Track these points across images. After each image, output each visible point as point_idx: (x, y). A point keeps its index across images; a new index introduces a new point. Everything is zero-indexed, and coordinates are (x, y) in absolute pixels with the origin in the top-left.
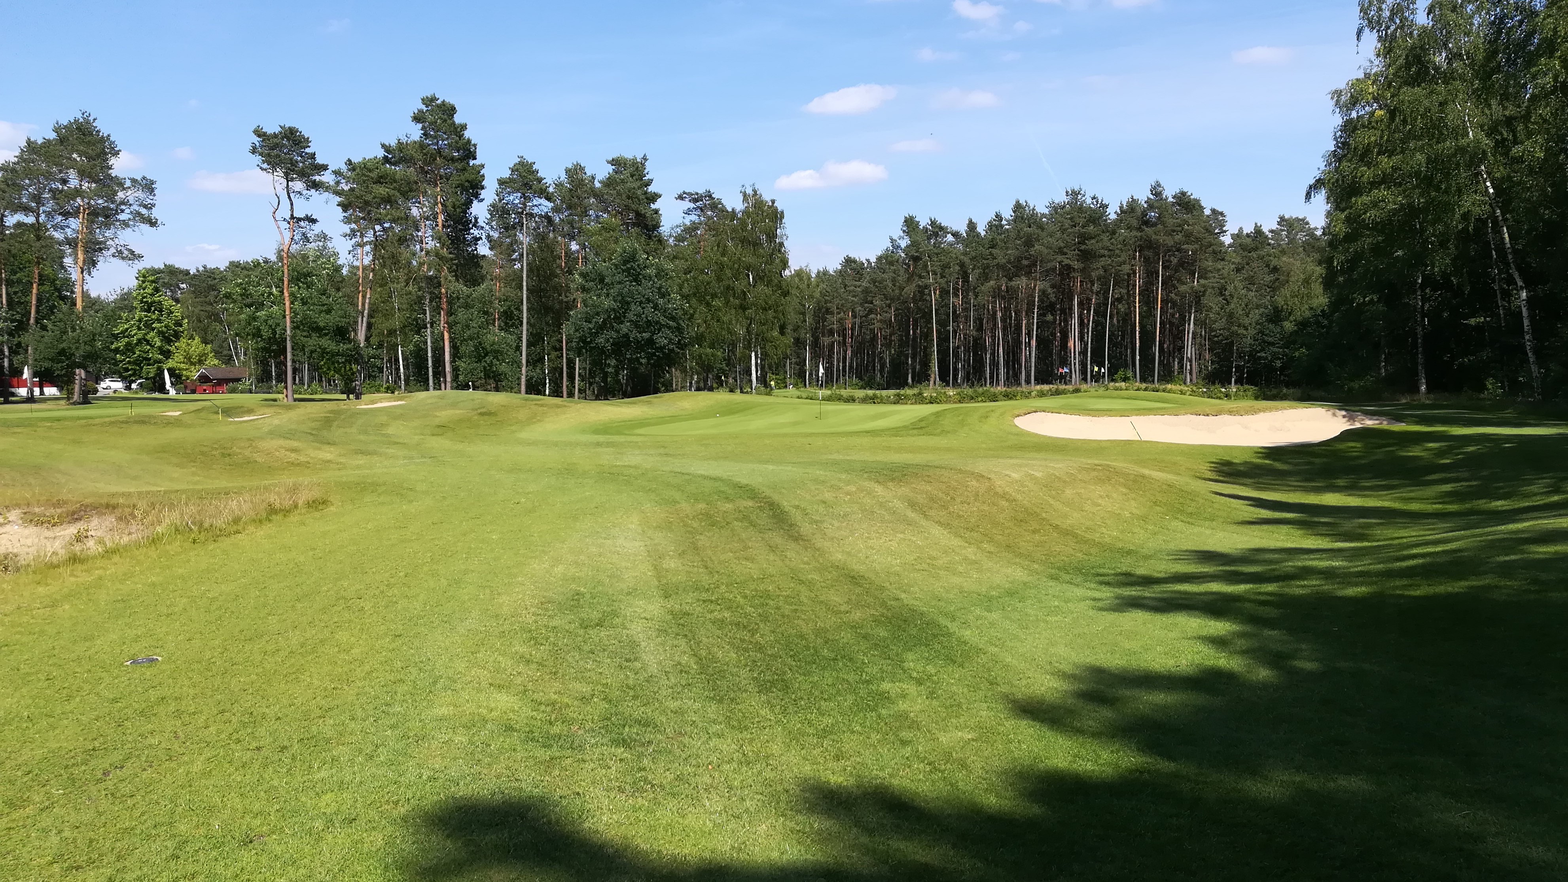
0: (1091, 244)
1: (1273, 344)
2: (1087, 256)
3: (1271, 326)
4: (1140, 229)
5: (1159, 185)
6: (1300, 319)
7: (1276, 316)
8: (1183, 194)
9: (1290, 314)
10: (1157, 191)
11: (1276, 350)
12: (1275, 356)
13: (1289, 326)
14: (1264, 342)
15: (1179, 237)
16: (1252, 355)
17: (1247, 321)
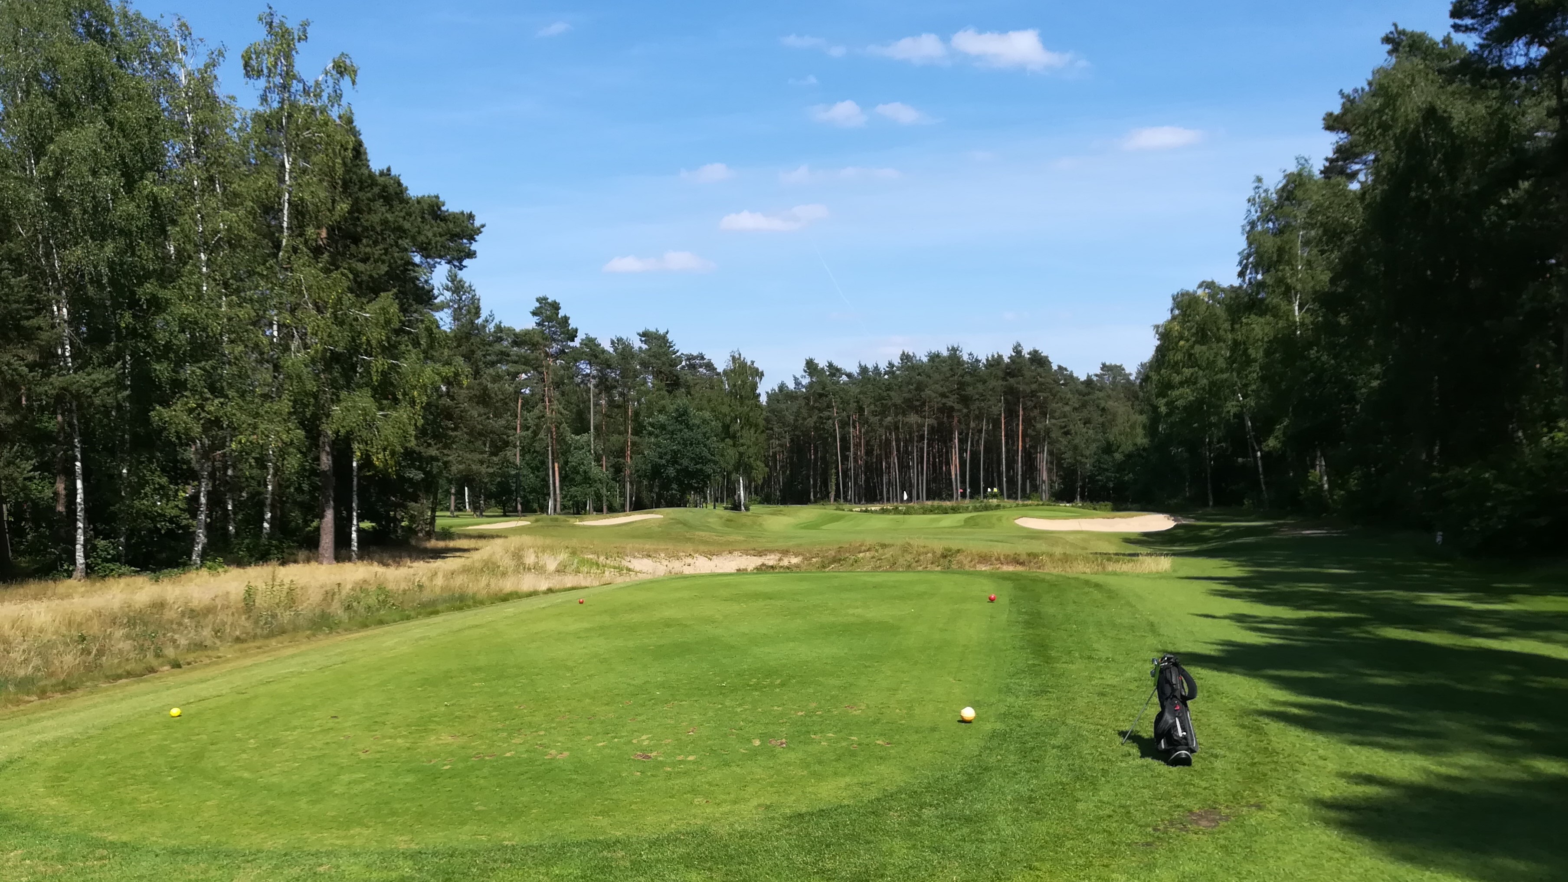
0: (970, 391)
1: (1107, 470)
2: (965, 400)
3: (1106, 457)
4: (1004, 379)
5: (1019, 345)
6: (1127, 452)
7: (1108, 449)
8: (1036, 352)
9: (1119, 447)
10: (1017, 350)
11: (1109, 474)
12: (1109, 479)
13: (1118, 456)
14: (1100, 467)
15: (1034, 386)
16: (1092, 478)
17: (1087, 453)
